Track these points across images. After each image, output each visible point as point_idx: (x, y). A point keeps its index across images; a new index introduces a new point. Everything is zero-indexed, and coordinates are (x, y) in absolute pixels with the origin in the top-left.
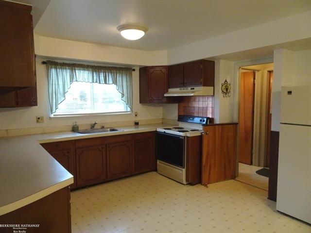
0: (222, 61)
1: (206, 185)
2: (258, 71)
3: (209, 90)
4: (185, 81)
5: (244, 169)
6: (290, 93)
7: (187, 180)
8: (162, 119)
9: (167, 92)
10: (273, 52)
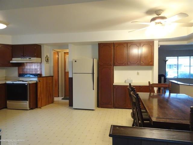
0: (45, 46)
1: (40, 108)
2: (60, 52)
3: (39, 59)
4: (25, 54)
5: (56, 99)
6: (76, 61)
7: (29, 107)
8: (5, 77)
9: (11, 60)
10: (68, 46)
